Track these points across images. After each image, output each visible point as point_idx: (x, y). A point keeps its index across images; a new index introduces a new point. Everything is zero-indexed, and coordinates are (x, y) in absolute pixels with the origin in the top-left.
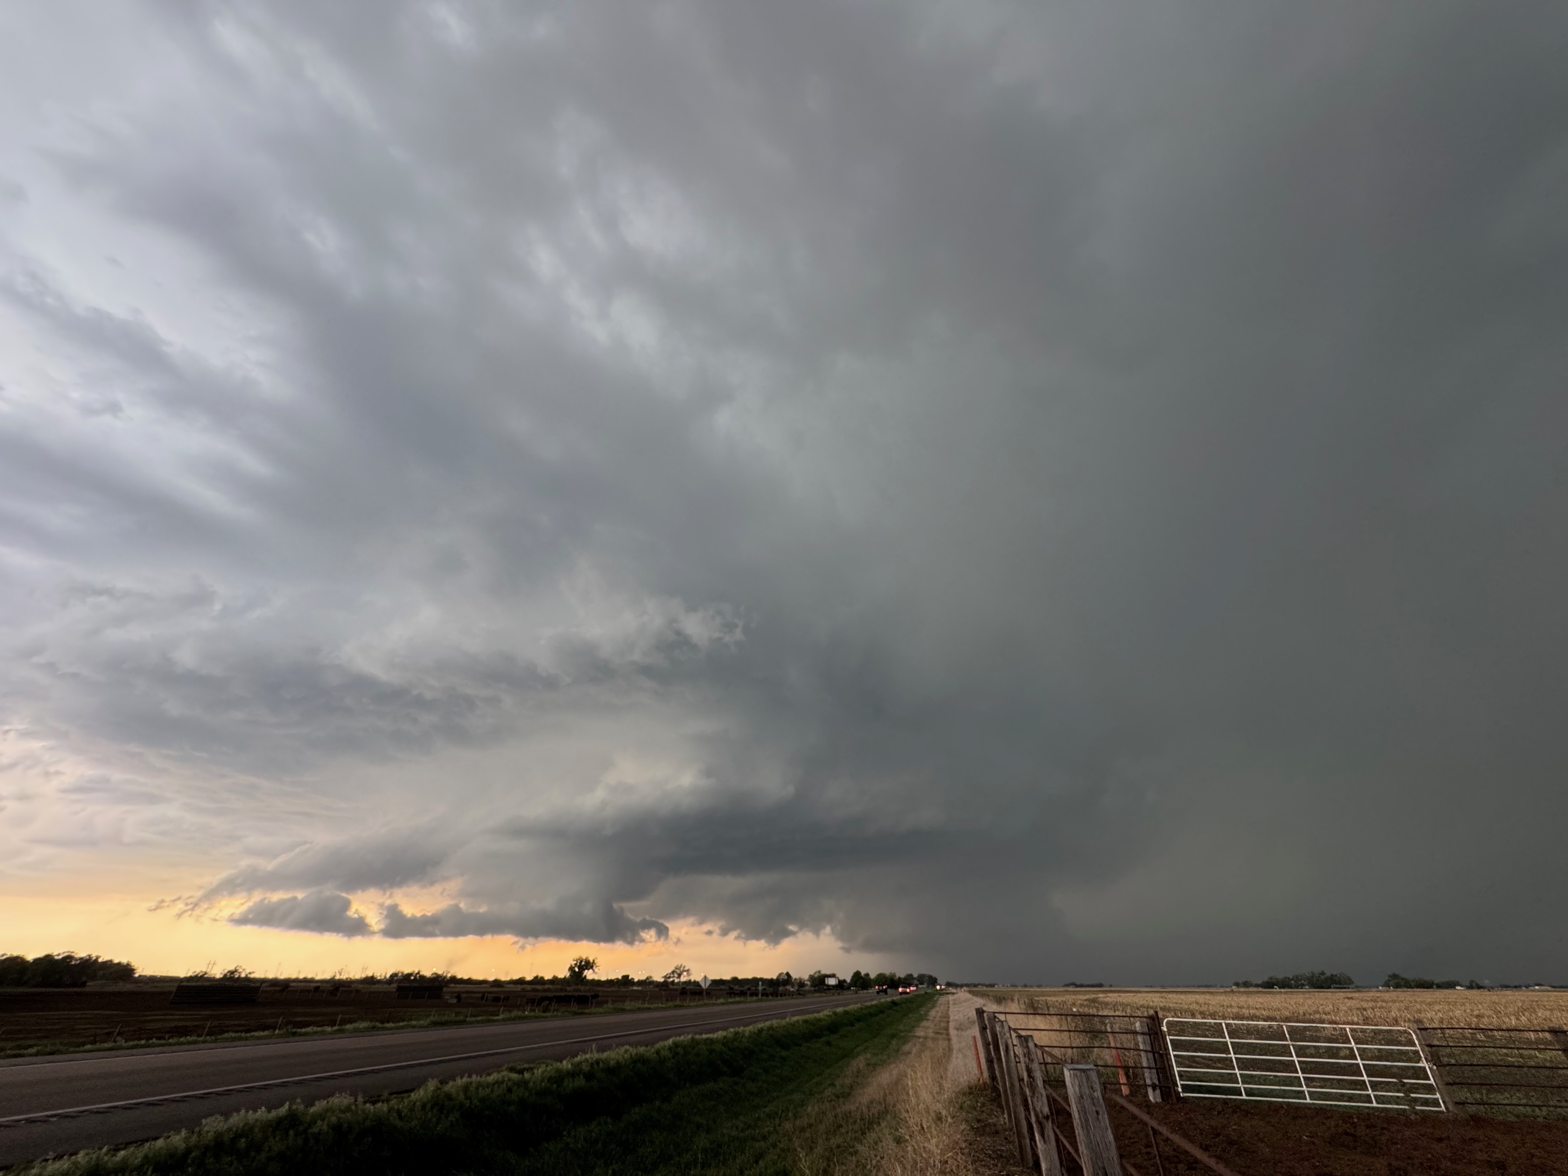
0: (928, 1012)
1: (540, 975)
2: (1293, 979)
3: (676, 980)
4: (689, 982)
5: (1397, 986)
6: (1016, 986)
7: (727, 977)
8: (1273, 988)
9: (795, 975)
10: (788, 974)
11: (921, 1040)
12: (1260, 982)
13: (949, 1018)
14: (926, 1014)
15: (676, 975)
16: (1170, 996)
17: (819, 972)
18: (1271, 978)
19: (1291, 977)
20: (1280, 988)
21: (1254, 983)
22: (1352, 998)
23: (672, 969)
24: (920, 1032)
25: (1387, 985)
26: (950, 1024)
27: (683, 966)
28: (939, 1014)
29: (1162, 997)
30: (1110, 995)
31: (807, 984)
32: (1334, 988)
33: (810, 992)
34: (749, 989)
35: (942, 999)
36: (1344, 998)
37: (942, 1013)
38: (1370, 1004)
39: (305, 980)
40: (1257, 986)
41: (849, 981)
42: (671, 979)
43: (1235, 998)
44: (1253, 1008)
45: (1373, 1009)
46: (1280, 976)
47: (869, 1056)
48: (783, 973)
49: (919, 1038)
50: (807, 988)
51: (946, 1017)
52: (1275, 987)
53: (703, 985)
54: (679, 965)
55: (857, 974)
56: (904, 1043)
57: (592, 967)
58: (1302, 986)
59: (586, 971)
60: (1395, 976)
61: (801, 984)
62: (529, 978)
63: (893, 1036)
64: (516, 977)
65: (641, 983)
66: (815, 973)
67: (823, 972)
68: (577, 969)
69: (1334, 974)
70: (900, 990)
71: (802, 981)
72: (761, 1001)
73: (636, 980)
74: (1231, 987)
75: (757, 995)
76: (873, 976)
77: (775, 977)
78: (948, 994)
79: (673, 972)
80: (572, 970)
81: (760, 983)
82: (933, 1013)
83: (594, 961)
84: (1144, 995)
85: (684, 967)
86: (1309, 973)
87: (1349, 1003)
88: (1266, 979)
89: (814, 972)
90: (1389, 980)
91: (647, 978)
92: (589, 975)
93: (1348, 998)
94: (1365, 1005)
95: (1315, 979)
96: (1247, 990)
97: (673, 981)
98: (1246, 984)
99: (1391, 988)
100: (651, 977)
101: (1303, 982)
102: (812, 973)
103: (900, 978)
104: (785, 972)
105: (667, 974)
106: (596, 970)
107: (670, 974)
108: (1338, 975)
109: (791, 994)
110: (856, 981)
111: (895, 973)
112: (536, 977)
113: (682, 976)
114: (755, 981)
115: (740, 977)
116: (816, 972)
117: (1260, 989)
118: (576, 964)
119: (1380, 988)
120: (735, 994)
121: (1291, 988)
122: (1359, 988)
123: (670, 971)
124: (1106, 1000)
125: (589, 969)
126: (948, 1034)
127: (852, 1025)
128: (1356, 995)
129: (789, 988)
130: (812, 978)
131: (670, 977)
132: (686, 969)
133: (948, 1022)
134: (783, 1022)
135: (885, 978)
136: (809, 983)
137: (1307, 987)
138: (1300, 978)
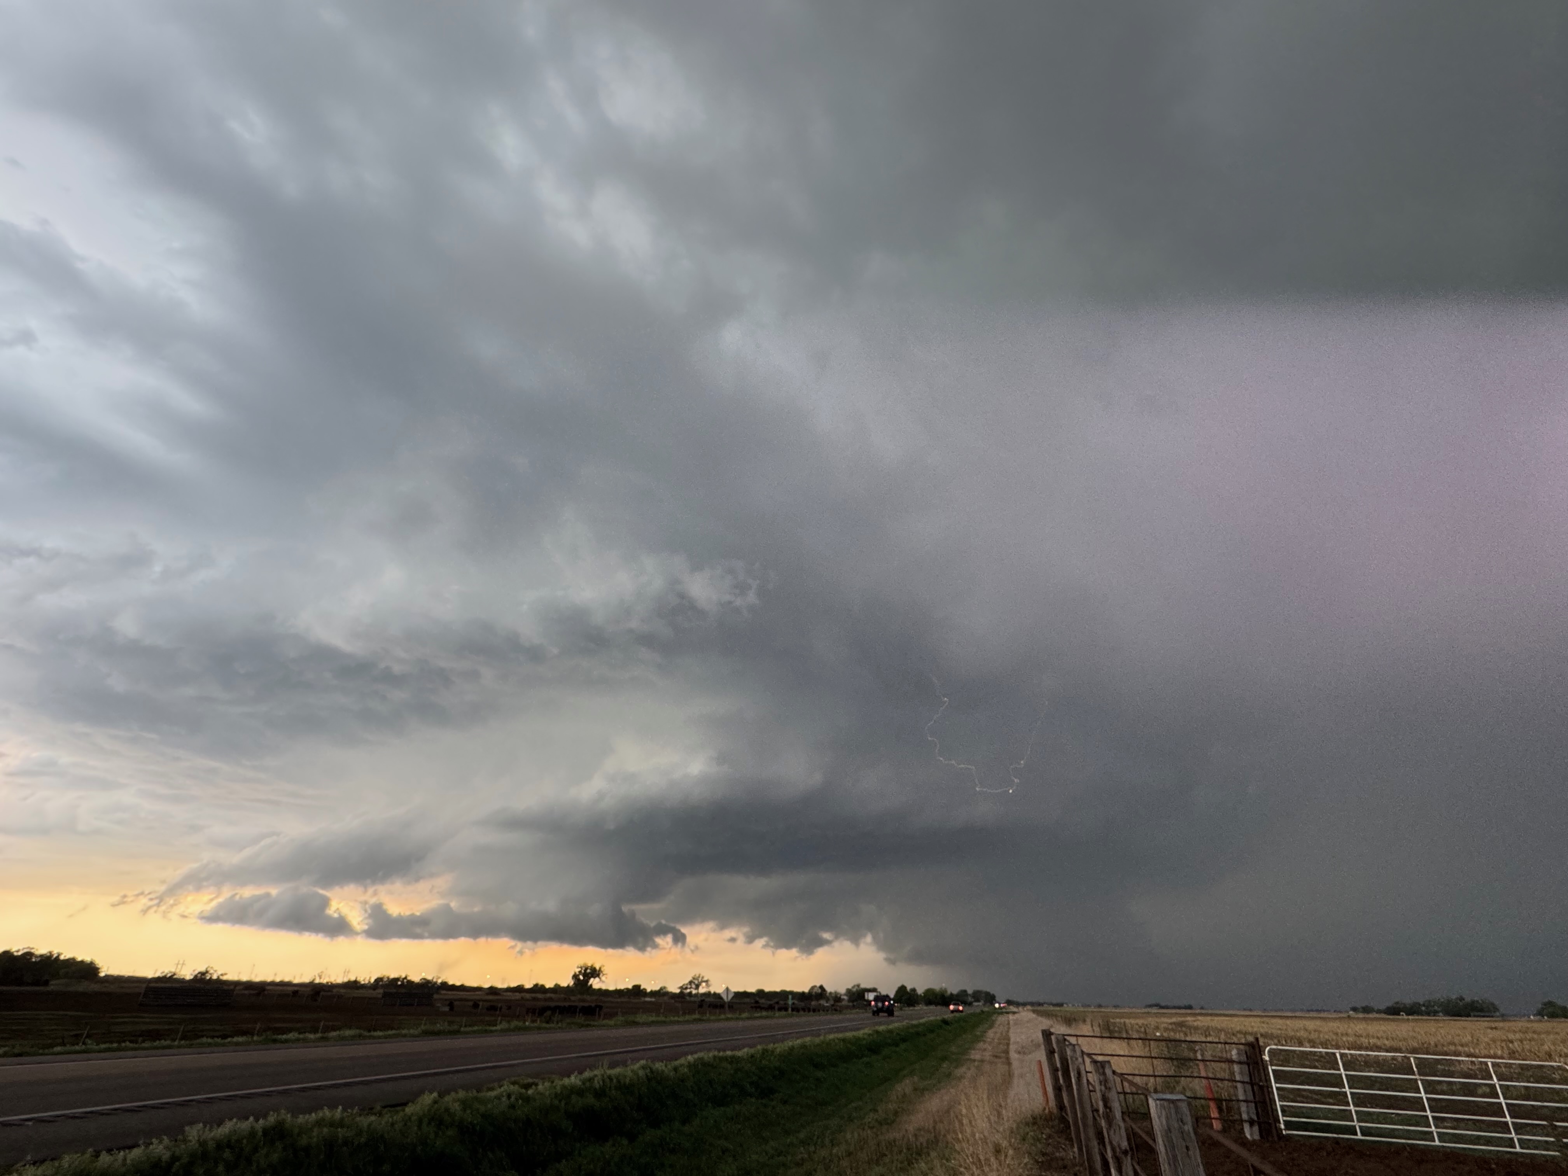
0: (985, 1032)
1: (541, 983)
2: (1424, 1005)
3: (694, 992)
4: (708, 994)
5: (1553, 1016)
6: (1089, 1006)
7: (752, 989)
8: (1399, 1014)
9: (829, 989)
10: (821, 987)
11: (976, 1063)
12: (1383, 1007)
13: (1009, 1040)
14: (982, 1036)
15: (694, 986)
16: (1274, 1021)
18: (1397, 1003)
19: (1422, 1003)
20: (1408, 1014)
21: (1376, 1008)
22: (1496, 1028)
23: (690, 979)
24: (975, 1055)
25: (1540, 1013)
26: (1011, 1047)
27: (701, 976)
28: (998, 1035)
29: (1263, 1022)
30: (1200, 1018)
31: (844, 999)
32: (1475, 1016)
33: (847, 1007)
34: (777, 1003)
35: (1001, 1019)
36: (1488, 1028)
37: (1002, 1034)
38: (1518, 1036)
39: (282, 984)
40: (1379, 1012)
41: (892, 996)
42: (688, 991)
43: (1352, 1025)
44: (1373, 1037)
45: (1521, 1041)
46: (1408, 1001)
47: (916, 1079)
48: (816, 986)
49: (974, 1061)
50: (843, 1003)
51: (1006, 1040)
52: (1401, 1013)
53: (725, 997)
54: (697, 975)
55: (902, 989)
56: (956, 1067)
57: (598, 976)
58: (1435, 1013)
59: (592, 979)
60: (1550, 1004)
61: (837, 998)
62: (528, 985)
63: (944, 1058)
64: (513, 984)
65: (653, 994)
66: (853, 987)
67: (863, 986)
68: (581, 977)
69: (1476, 999)
70: (952, 1007)
71: (839, 996)
72: (791, 1016)
73: (649, 990)
74: (1348, 1012)
75: (786, 1009)
76: (920, 991)
77: (807, 990)
78: (1008, 1013)
79: (691, 982)
80: (576, 978)
81: (790, 997)
82: (990, 1034)
83: (600, 968)
84: (1242, 1019)
85: (703, 977)
86: (1443, 998)
87: (1492, 1034)
88: (1389, 1004)
89: (852, 985)
90: (1543, 1009)
91: (661, 989)
92: (595, 983)
93: (1492, 1028)
94: (1511, 1036)
95: (1451, 1006)
96: (1367, 1016)
97: (691, 993)
98: (1367, 1010)
99: (1546, 1017)
100: (665, 988)
101: (1436, 1008)
102: (850, 987)
103: (951, 994)
104: (818, 985)
105: (684, 985)
106: (603, 978)
107: (687, 984)
108: (1480, 1002)
109: (825, 1010)
110: (901, 996)
111: (946, 989)
112: (536, 985)
113: (700, 988)
114: (784, 994)
115: (767, 990)
116: (855, 986)
117: (1383, 1016)
118: (580, 972)
119: (1532, 1017)
120: (762, 1009)
121: (1422, 1015)
122: (1504, 1017)
123: (687, 982)
124: (1195, 1024)
125: (595, 978)
126: (1008, 1059)
127: (897, 1045)
128: (1501, 1024)
129: (823, 1002)
130: (849, 991)
131: (686, 988)
132: (705, 979)
133: (1008, 1044)
134: (817, 1040)
135: (935, 994)
136: (845, 997)
137: (1441, 1014)
138: (1432, 1004)
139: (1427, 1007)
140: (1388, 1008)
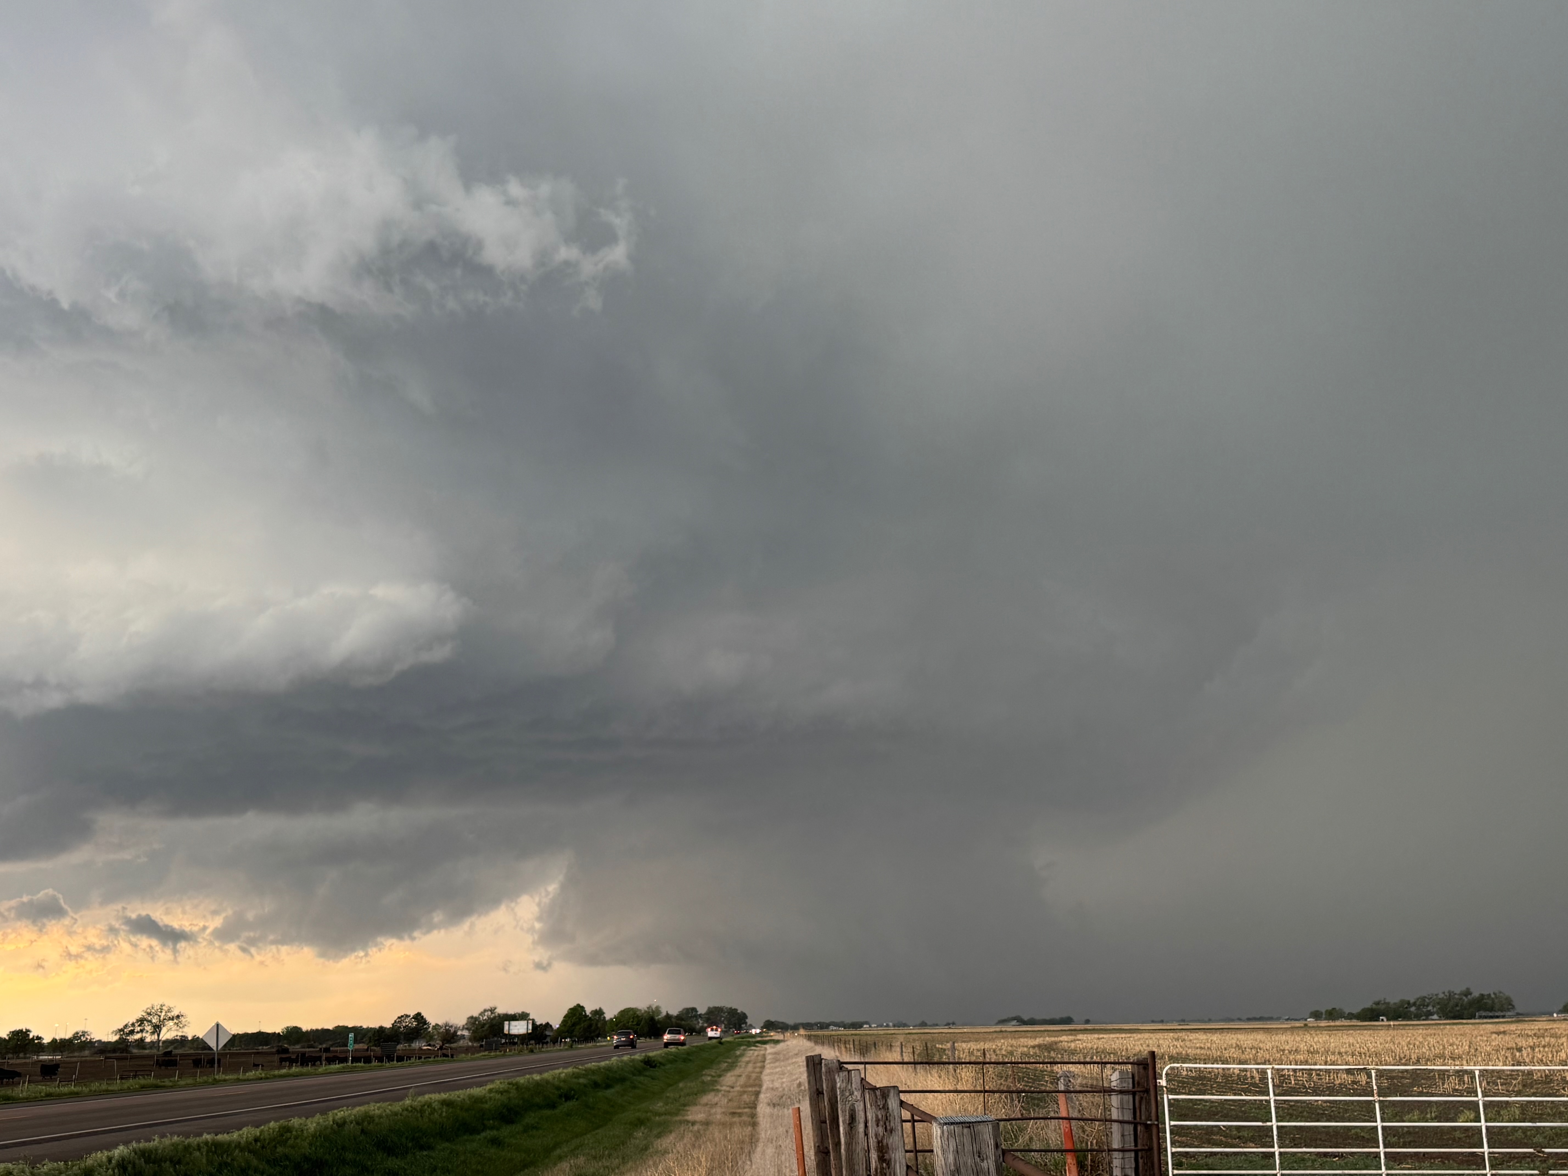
0: (720, 1076)
2: (1414, 1004)
3: (149, 1038)
4: (182, 1041)
6: (906, 1027)
7: (276, 1027)
8: (1378, 1020)
9: (433, 1019)
10: (418, 1017)
11: (696, 1128)
12: (1356, 1010)
13: (760, 1086)
14: (714, 1082)
15: (148, 1028)
16: (1193, 1036)
17: (492, 1010)
18: (1378, 1003)
19: (1412, 1001)
20: (1388, 1020)
21: (1347, 1011)
22: (1504, 1033)
23: (139, 1014)
24: (696, 1114)
26: (762, 1096)
27: (163, 1010)
28: (742, 1080)
29: (1177, 1040)
30: (1080, 1036)
31: (463, 1036)
32: (1480, 1017)
33: (467, 1050)
34: (327, 1050)
35: (752, 1053)
36: (1492, 1033)
37: (749, 1077)
38: (1531, 1041)
40: (1351, 1016)
41: (556, 1025)
42: (137, 1036)
43: (1308, 1037)
44: (1333, 1053)
45: (1533, 1048)
46: (1394, 999)
47: (581, 1160)
48: (407, 1016)
49: (694, 1123)
50: (461, 1043)
51: (755, 1086)
52: (1381, 1018)
53: (212, 1044)
54: (157, 1007)
55: (576, 1012)
56: (659, 1136)
58: (1428, 1015)
61: (449, 1035)
63: (640, 1123)
65: (58, 1046)
66: (482, 1014)
67: (501, 1010)
69: (1486, 993)
70: (667, 1037)
71: (452, 1030)
72: (352, 1070)
73: (47, 1040)
74: (1306, 1020)
75: (344, 1060)
76: (610, 1014)
77: (388, 1024)
78: (765, 1043)
79: (141, 1021)
81: (351, 1035)
82: (729, 1079)
84: (1147, 1035)
85: (169, 1010)
86: (1444, 993)
87: (1497, 1040)
88: (1368, 1004)
89: (480, 1010)
91: (76, 1036)
93: (1498, 1033)
94: (1522, 1042)
95: (1452, 1003)
96: (1332, 1023)
97: (142, 1040)
98: (1332, 1015)
101: (1430, 1008)
102: (476, 1014)
103: (668, 1016)
104: (412, 1014)
107: (133, 1025)
108: (1493, 996)
109: (421, 1055)
110: (574, 1025)
111: (658, 1008)
113: (163, 1029)
115: (306, 1027)
116: (485, 1011)
117: (1355, 1022)
119: (1555, 1015)
120: (292, 1062)
121: (1409, 1018)
122: (1520, 1017)
123: (132, 1019)
124: (1073, 1045)
126: (753, 1116)
127: (553, 1106)
128: (1513, 1027)
129: (420, 1044)
130: (473, 1022)
131: (132, 1032)
132: (173, 1013)
133: (757, 1094)
134: (397, 1107)
135: (638, 1016)
136: (466, 1033)
137: (1435, 1017)
138: (1427, 1000)
139: (1418, 1008)
140: (1365, 1011)
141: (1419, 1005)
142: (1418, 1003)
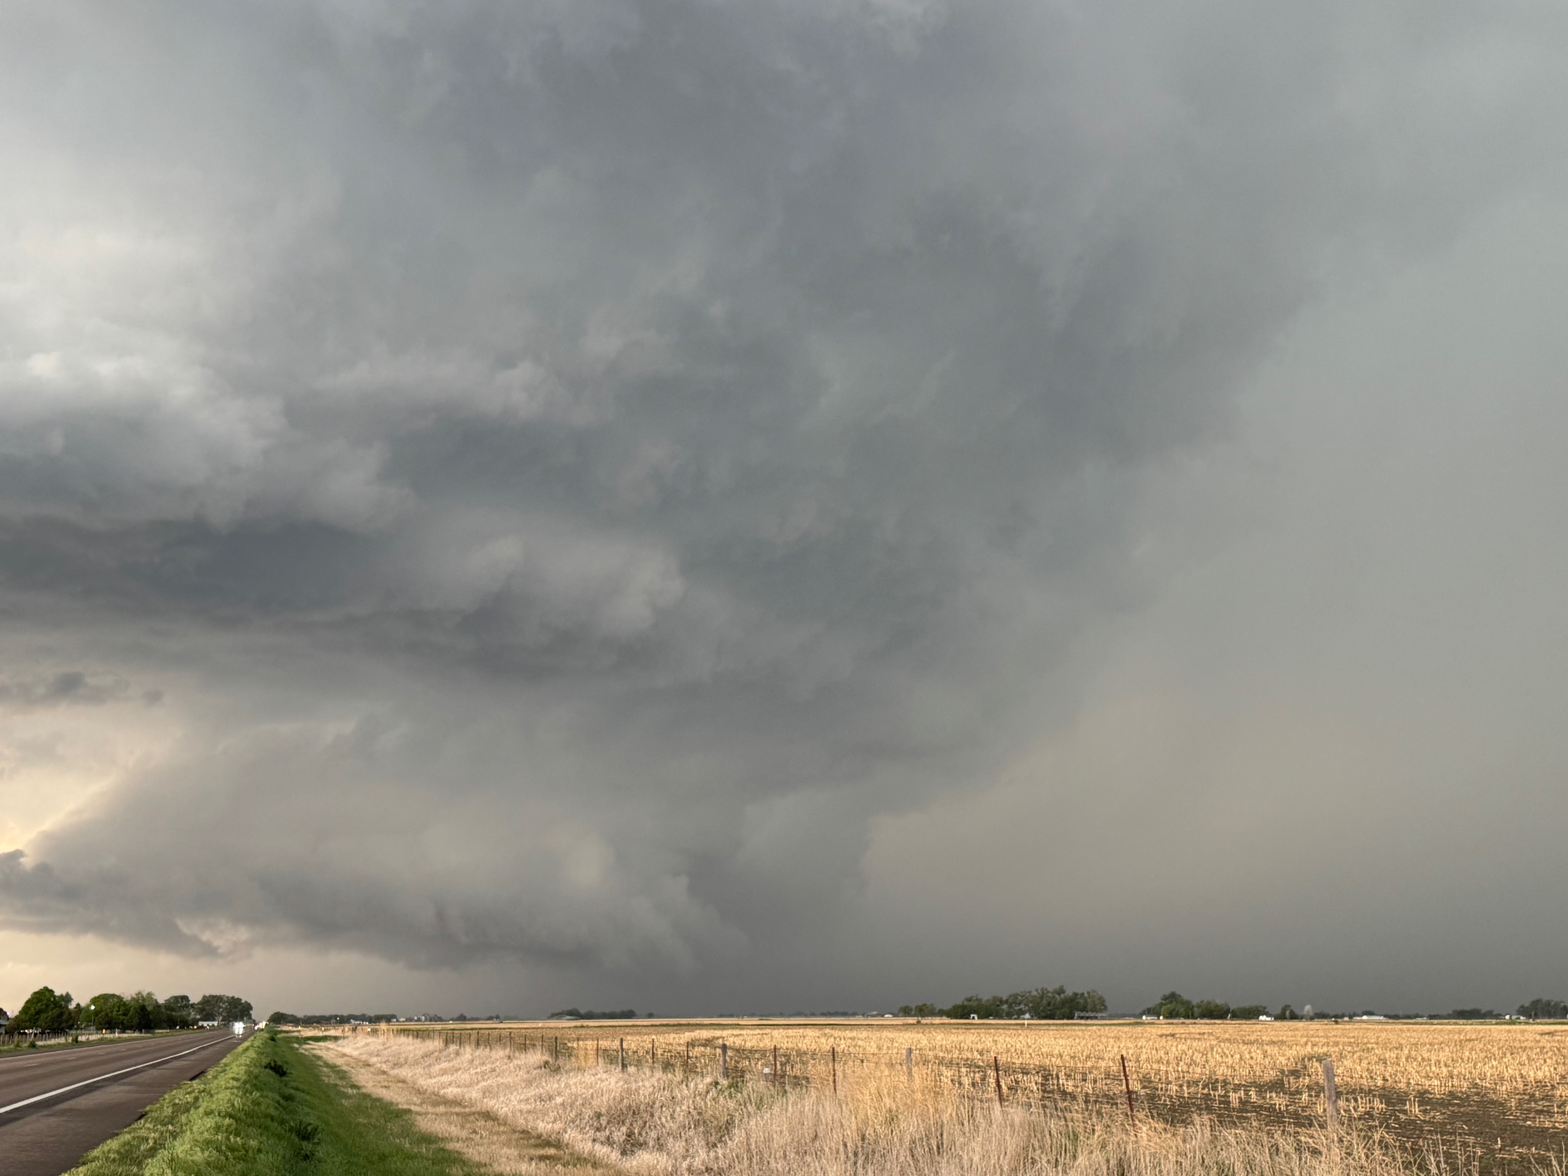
2: (1007, 1001)
5: (1171, 1014)
8: (968, 1018)
12: (947, 1007)
21: (938, 1007)
25: (1155, 1012)
32: (1071, 1017)
40: (941, 1013)
46: (986, 996)
58: (1019, 1014)
60: (1172, 997)
86: (1037, 990)
90: (1161, 1005)
95: (1045, 1002)
99: (1161, 1018)
101: (1022, 1006)
108: (1086, 995)
117: (946, 1020)
119: (1143, 1017)
121: (1001, 1018)
122: (1109, 1019)
139: (1010, 1007)
141: (1011, 1004)
142: (1010, 1001)
